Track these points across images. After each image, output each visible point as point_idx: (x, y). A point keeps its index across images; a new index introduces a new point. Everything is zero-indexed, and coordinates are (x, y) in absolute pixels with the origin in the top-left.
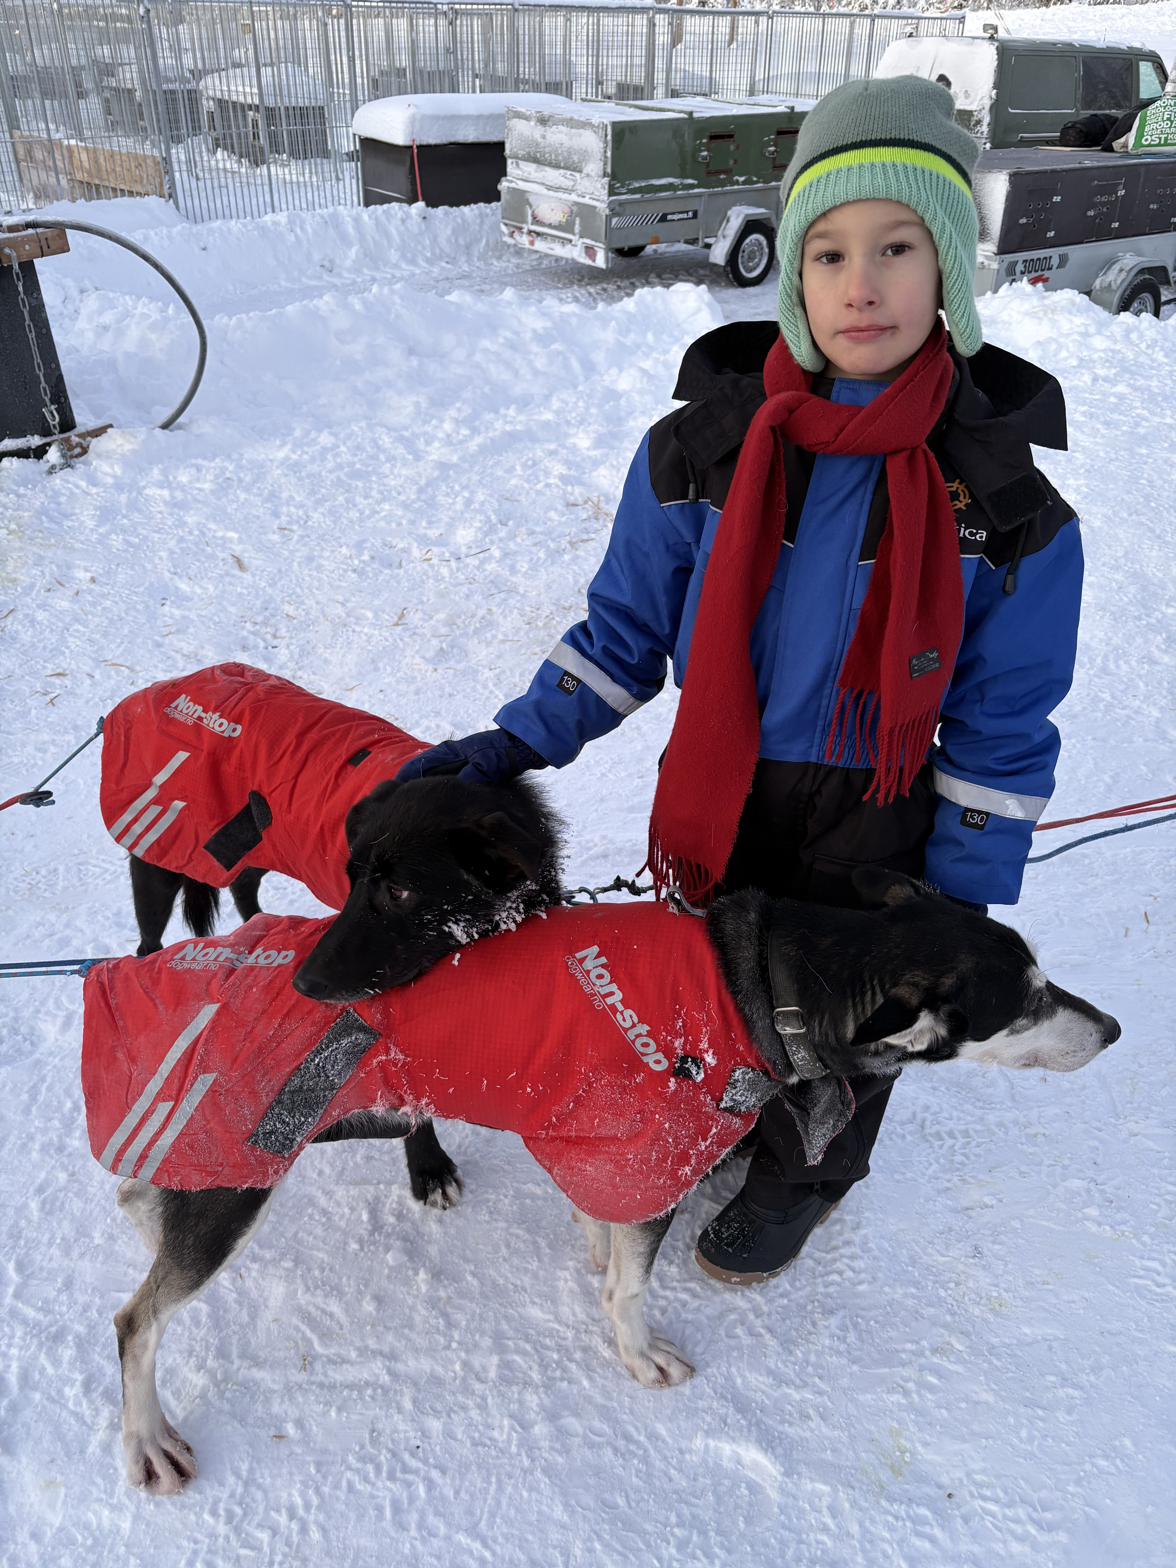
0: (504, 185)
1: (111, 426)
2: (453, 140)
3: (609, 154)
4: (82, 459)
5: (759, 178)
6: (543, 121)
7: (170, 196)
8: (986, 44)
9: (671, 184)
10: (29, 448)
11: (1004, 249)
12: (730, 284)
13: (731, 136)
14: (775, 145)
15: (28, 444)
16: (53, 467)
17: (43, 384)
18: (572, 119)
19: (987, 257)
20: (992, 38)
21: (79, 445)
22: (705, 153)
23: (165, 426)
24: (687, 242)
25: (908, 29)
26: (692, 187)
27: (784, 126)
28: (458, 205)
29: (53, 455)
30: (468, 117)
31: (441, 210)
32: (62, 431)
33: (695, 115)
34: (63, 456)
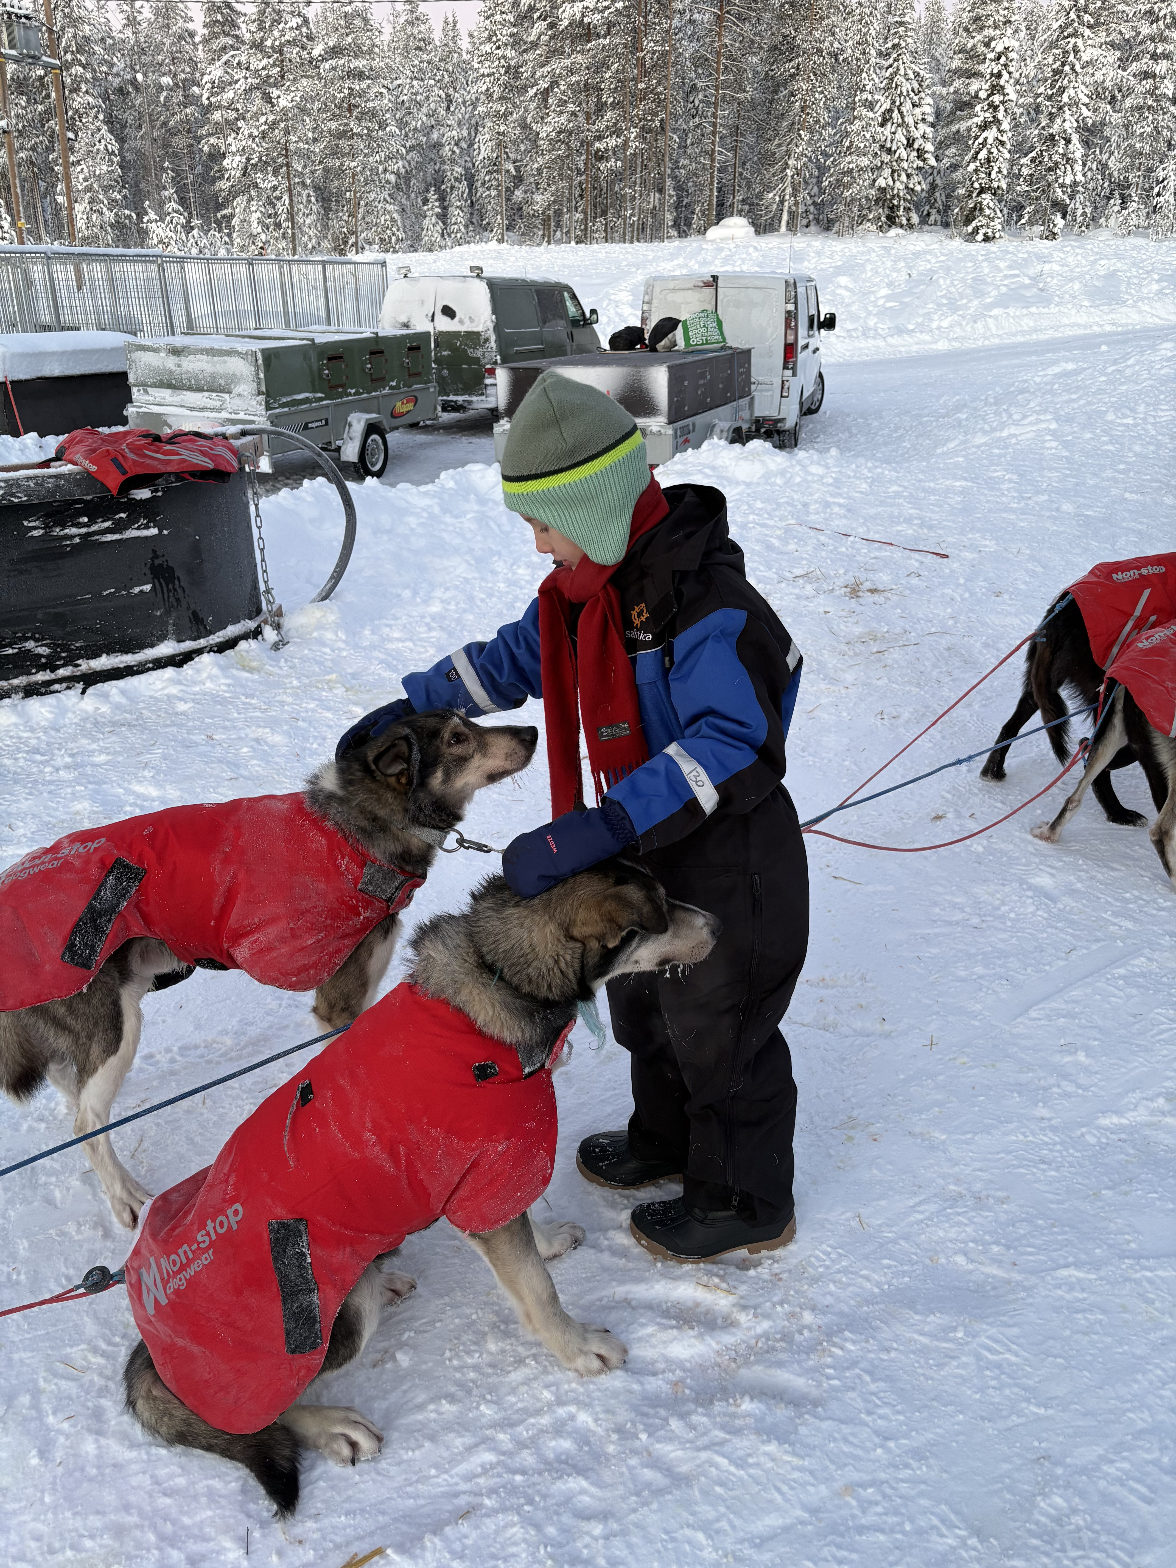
0: (130, 411)
2: (40, 375)
3: (262, 376)
5: (363, 390)
6: (176, 352)
8: (477, 281)
9: (307, 398)
10: (249, 631)
11: (670, 420)
13: (342, 357)
14: (370, 363)
15: (246, 628)
18: (212, 349)
19: (662, 427)
22: (327, 372)
26: (321, 399)
27: (375, 348)
29: (269, 634)
33: (316, 341)
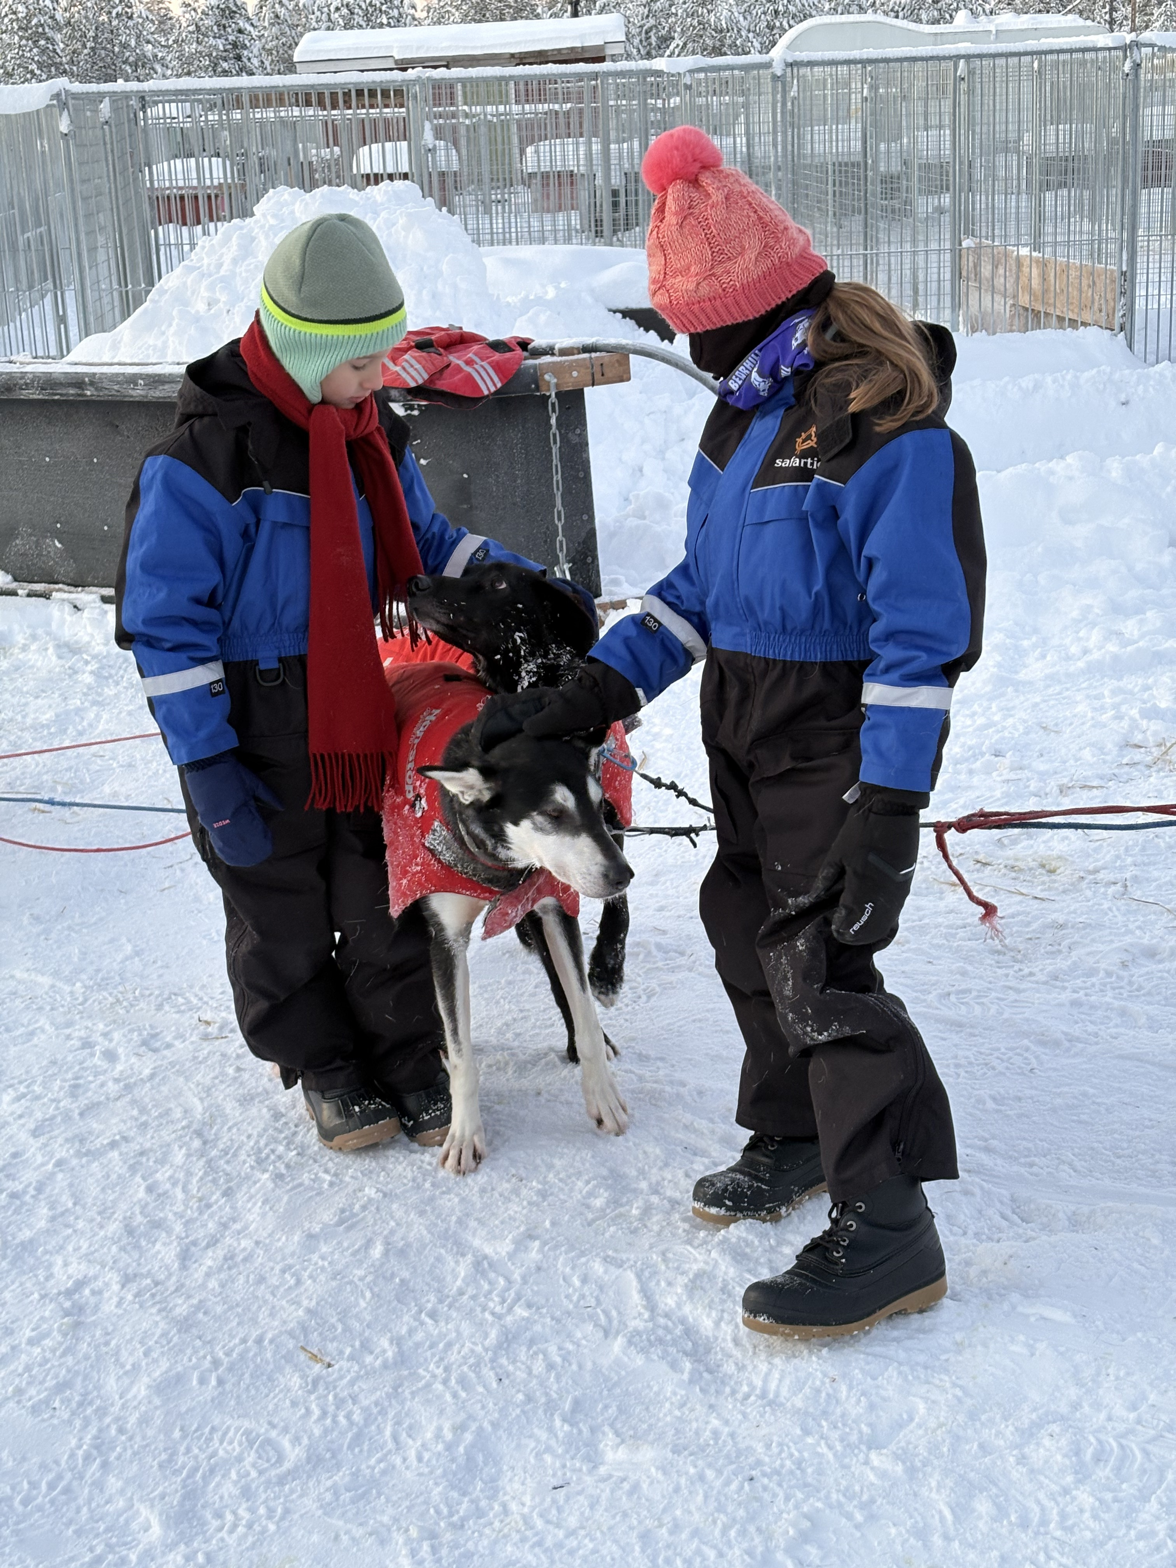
7: (1122, 328)
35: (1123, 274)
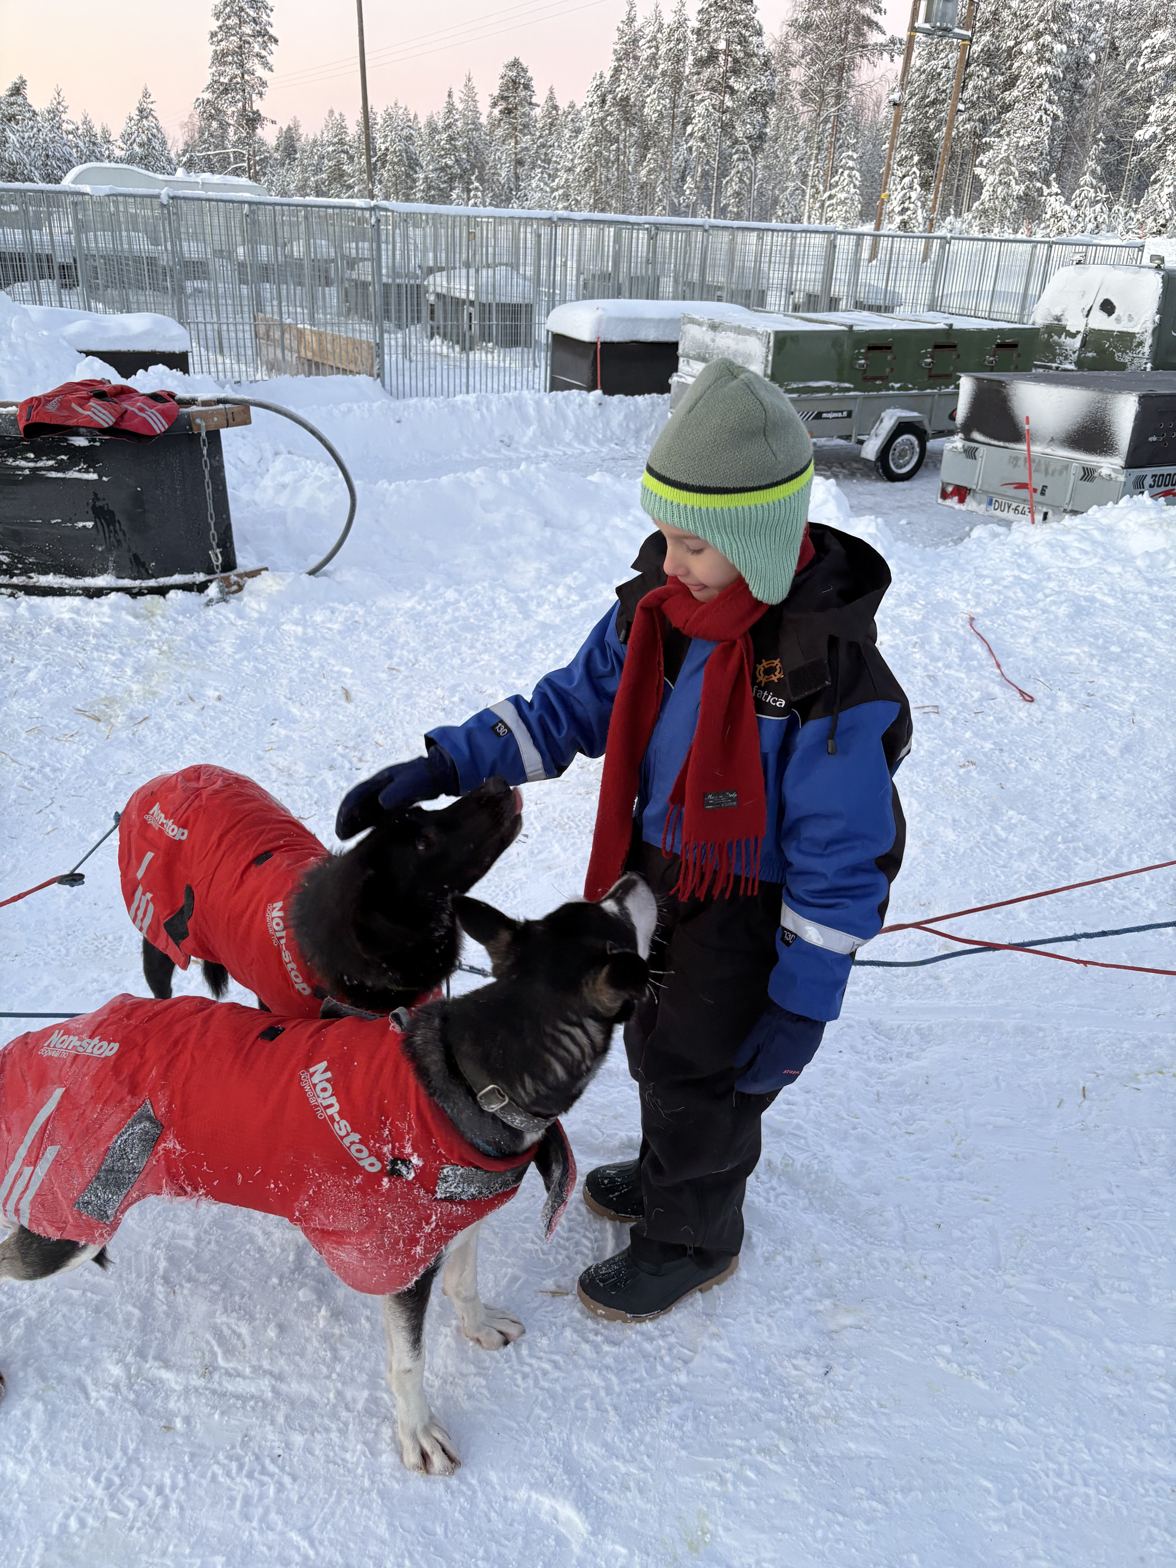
0: (674, 380)
1: (266, 569)
2: (635, 338)
3: (770, 358)
4: (236, 595)
5: (914, 385)
6: (714, 327)
7: (378, 375)
8: (1152, 273)
9: (828, 387)
10: (194, 584)
11: (1132, 463)
12: (880, 478)
13: (889, 348)
14: (932, 357)
15: (194, 580)
16: (211, 600)
17: (213, 531)
18: (739, 327)
19: (1114, 470)
20: (1158, 268)
21: (237, 583)
22: (863, 362)
23: (312, 573)
24: (840, 437)
25: (1077, 257)
26: (848, 390)
27: (942, 341)
28: (633, 395)
29: (213, 590)
30: (650, 320)
31: (617, 398)
32: (223, 571)
33: (855, 328)
34: (221, 592)
35: (377, 344)
